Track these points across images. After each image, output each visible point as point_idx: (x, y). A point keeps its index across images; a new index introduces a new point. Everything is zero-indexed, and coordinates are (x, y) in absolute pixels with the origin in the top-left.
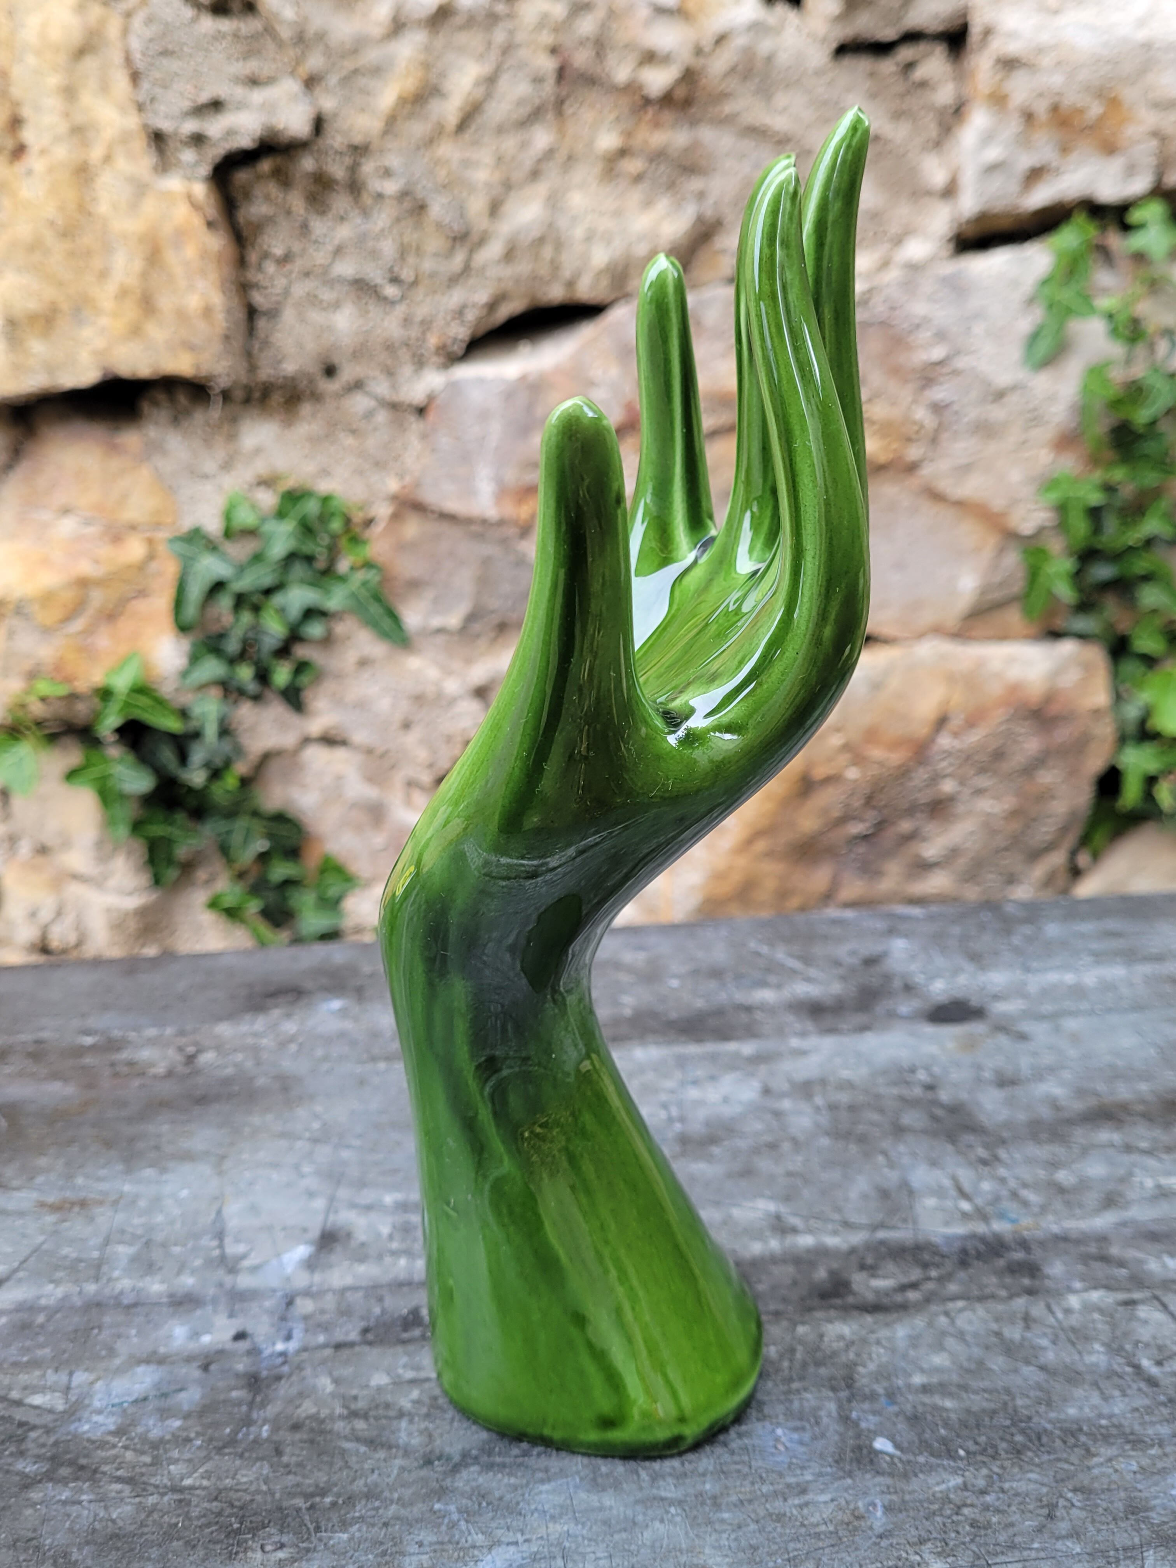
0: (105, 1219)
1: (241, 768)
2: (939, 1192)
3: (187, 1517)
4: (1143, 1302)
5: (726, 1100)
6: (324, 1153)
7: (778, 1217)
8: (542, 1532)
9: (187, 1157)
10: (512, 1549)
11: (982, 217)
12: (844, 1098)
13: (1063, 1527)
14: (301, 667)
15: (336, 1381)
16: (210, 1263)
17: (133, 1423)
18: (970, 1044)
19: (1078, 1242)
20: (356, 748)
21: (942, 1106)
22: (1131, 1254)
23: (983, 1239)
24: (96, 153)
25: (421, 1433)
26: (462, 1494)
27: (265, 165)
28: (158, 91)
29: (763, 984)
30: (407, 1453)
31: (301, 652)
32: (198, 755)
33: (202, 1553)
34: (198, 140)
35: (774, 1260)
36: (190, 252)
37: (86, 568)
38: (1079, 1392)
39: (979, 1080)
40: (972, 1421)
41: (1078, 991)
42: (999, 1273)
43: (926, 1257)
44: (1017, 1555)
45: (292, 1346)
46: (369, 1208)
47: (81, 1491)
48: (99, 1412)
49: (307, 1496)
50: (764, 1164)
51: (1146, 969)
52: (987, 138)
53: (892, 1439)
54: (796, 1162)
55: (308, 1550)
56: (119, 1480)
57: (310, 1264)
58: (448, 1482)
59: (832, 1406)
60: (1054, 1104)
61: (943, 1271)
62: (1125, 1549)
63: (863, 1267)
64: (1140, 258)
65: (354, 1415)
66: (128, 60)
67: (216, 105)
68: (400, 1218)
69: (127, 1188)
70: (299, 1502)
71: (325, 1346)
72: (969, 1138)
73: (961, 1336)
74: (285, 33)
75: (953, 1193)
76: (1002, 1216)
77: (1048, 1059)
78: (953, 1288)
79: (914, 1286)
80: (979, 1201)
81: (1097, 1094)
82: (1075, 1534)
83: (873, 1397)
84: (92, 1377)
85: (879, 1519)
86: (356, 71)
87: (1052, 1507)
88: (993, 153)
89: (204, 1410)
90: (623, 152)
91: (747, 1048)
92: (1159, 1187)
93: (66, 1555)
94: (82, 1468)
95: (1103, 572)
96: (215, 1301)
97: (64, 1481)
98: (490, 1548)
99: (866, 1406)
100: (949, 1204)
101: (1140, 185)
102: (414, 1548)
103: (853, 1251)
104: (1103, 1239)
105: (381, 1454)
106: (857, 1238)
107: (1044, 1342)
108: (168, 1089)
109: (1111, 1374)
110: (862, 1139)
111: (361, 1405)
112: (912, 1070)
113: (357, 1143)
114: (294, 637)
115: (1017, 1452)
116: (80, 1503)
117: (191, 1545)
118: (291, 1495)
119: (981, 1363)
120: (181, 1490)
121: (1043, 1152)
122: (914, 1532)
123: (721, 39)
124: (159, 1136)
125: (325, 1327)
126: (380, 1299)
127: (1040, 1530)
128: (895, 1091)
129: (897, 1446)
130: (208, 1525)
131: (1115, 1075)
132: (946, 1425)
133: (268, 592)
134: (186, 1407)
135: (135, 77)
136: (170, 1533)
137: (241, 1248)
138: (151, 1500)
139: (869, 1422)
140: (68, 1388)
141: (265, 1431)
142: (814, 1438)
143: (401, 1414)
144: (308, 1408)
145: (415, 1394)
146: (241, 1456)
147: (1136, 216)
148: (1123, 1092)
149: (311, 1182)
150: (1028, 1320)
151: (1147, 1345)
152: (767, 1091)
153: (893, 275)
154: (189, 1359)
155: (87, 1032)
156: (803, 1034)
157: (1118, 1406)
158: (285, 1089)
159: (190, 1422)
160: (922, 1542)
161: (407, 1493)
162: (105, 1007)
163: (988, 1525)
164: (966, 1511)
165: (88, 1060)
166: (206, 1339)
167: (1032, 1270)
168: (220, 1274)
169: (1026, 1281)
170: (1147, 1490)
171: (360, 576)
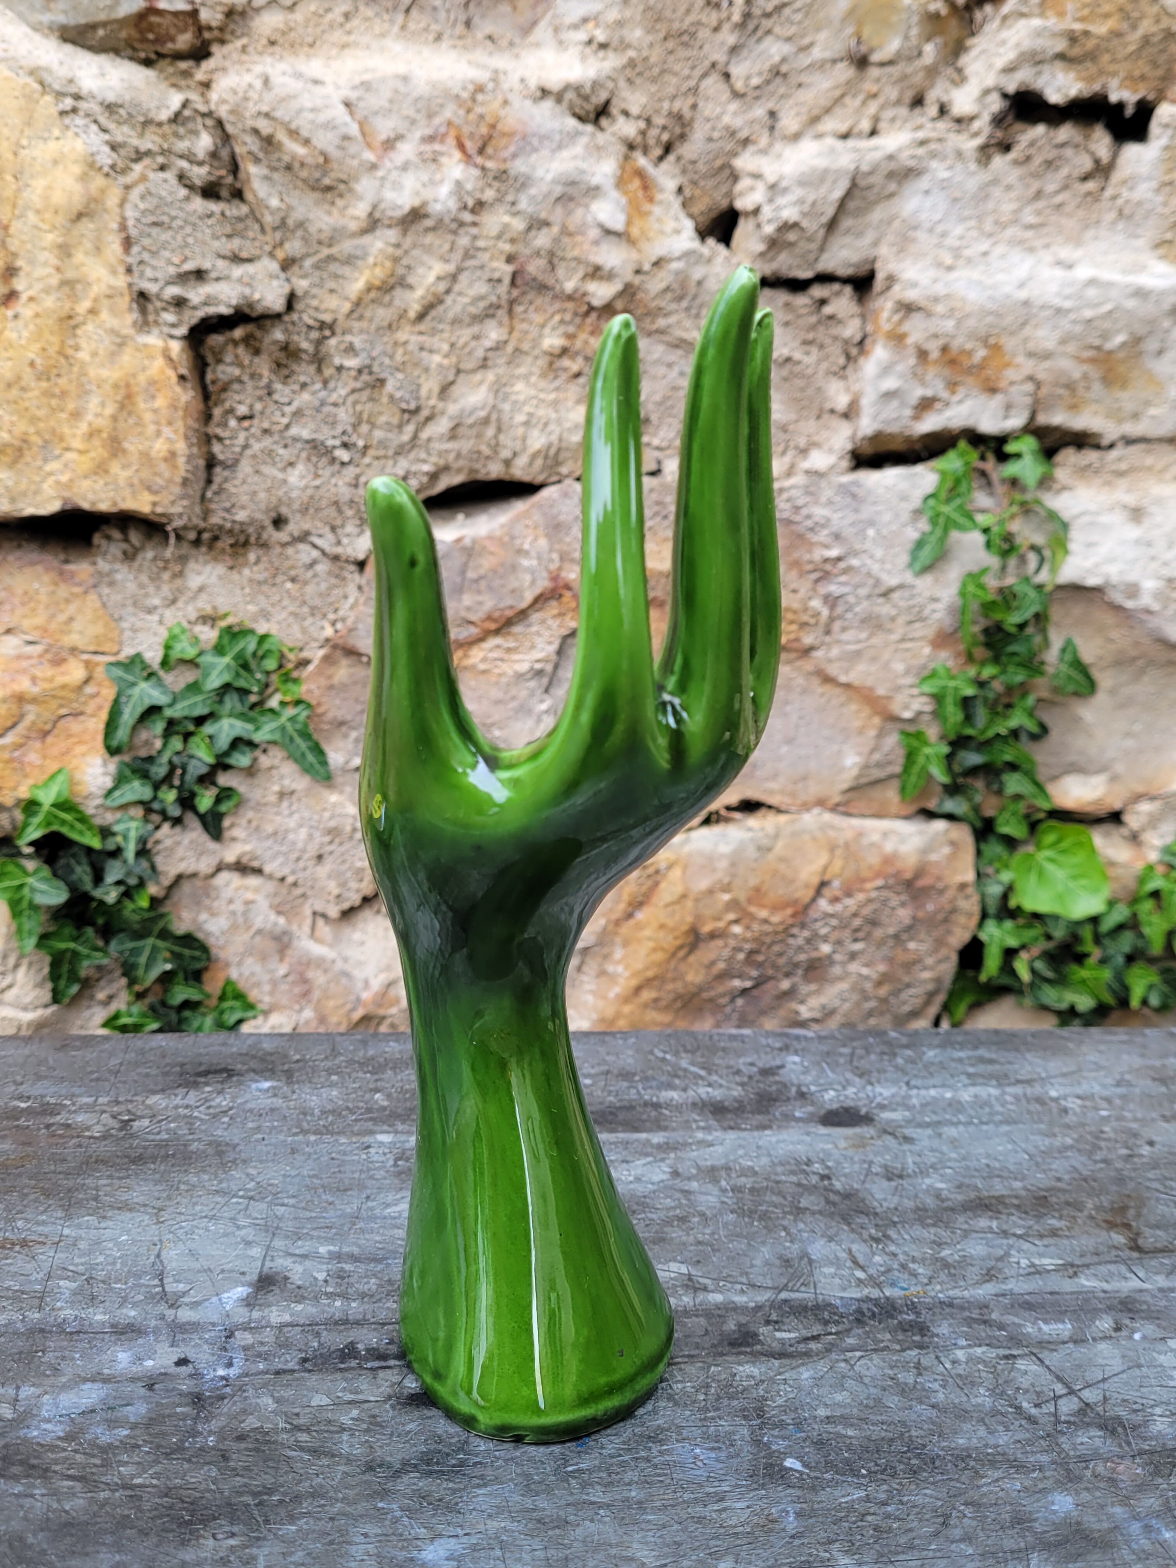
0: (46, 1256)
1: (153, 889)
2: (836, 1262)
3: (139, 1509)
4: (1021, 1356)
5: (638, 1179)
6: (259, 1209)
7: (690, 1277)
8: (481, 1527)
9: (126, 1207)
10: (453, 1541)
11: (877, 437)
12: (747, 1182)
13: (957, 1533)
14: (225, 794)
15: (278, 1401)
16: (151, 1298)
17: (82, 1431)
18: (860, 1144)
19: (962, 1308)
20: (270, 877)
21: (837, 1193)
22: (1009, 1319)
23: (876, 1302)
24: (84, 306)
25: (362, 1444)
26: (404, 1495)
27: (238, 333)
28: (146, 256)
29: (670, 1086)
30: (349, 1462)
31: (224, 779)
32: (114, 872)
33: (155, 1540)
34: (180, 303)
35: (686, 1313)
36: (160, 402)
37: (24, 685)
38: (967, 1426)
39: (869, 1172)
40: (872, 1447)
41: (956, 1106)
42: (893, 1331)
43: (826, 1315)
44: (916, 1554)
45: (233, 1372)
46: (305, 1257)
47: (34, 1486)
48: (49, 1421)
49: (255, 1495)
50: (675, 1233)
51: (1018, 1090)
52: (886, 370)
53: (799, 1458)
54: (705, 1234)
55: (258, 1539)
56: (70, 1477)
57: (249, 1303)
58: (390, 1485)
59: (745, 1431)
60: (938, 1196)
61: (840, 1328)
62: (1013, 1552)
63: (768, 1322)
64: (1014, 483)
65: (298, 1428)
66: (123, 227)
67: (199, 275)
68: (334, 1266)
69: (66, 1232)
70: (248, 1499)
71: (267, 1372)
72: (862, 1220)
73: (860, 1378)
74: (268, 219)
75: (849, 1264)
76: (893, 1285)
77: (930, 1158)
78: (850, 1341)
79: (815, 1338)
80: (872, 1271)
81: (977, 1189)
82: (967, 1538)
83: (782, 1425)
84: (38, 1391)
85: (791, 1523)
86: (330, 258)
87: (947, 1517)
88: (890, 383)
89: (150, 1423)
90: (564, 351)
91: (657, 1138)
92: (1033, 1265)
93: (21, 1539)
94: (33, 1467)
95: (973, 758)
96: (156, 1331)
97: (16, 1478)
98: (432, 1539)
99: (776, 1432)
100: (846, 1272)
101: (1016, 422)
102: (360, 1539)
103: (758, 1308)
104: (984, 1306)
105: (325, 1461)
106: (763, 1297)
107: (936, 1386)
108: (103, 1149)
109: (995, 1413)
110: (764, 1216)
111: (302, 1421)
112: (809, 1163)
113: (292, 1201)
114: (221, 765)
115: (914, 1472)
116: (32, 1496)
117: (144, 1533)
118: (240, 1494)
119: (878, 1401)
120: (132, 1487)
121: (929, 1234)
122: (823, 1534)
123: (658, 263)
124: (97, 1189)
125: (264, 1357)
126: (318, 1334)
127: (936, 1534)
128: (794, 1179)
129: (805, 1465)
130: (160, 1517)
131: (991, 1173)
132: (849, 1450)
133: (200, 721)
134: (132, 1419)
135: (128, 243)
136: (123, 1523)
137: (181, 1287)
138: (102, 1495)
139: (779, 1445)
140: (16, 1400)
141: (211, 1441)
142: (730, 1457)
143: (343, 1429)
144: (251, 1422)
145: (355, 1413)
146: (189, 1461)
147: (1011, 448)
148: (999, 1188)
149: (249, 1233)
150: (918, 1366)
151: (1026, 1391)
152: (675, 1174)
153: (798, 479)
154: (133, 1380)
155: (21, 1098)
156: (707, 1129)
157: (1003, 1439)
158: (220, 1154)
159: (138, 1432)
160: (831, 1542)
161: (351, 1493)
162: (39, 1077)
163: (890, 1530)
164: (869, 1518)
165: (22, 1122)
166: (149, 1363)
167: (922, 1329)
168: (162, 1308)
169: (917, 1338)
170: (1029, 1504)
171: (290, 712)
